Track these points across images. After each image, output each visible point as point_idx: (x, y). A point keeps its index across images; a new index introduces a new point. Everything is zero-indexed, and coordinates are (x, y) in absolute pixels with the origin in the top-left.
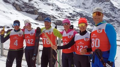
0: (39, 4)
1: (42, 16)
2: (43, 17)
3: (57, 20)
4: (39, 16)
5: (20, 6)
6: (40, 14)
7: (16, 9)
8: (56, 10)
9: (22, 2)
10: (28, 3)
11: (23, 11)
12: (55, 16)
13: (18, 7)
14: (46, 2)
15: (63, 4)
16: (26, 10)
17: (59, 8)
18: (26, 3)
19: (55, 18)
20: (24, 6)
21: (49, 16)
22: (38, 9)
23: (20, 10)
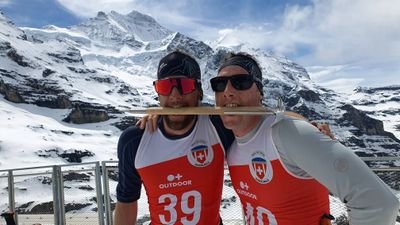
0: (73, 80)
1: (83, 111)
2: (84, 113)
3: (123, 116)
4: (73, 112)
5: (16, 89)
6: (76, 106)
7: (7, 98)
8: (121, 92)
9: (22, 79)
10: (41, 81)
11: (28, 103)
12: (117, 108)
13: (11, 92)
14: (90, 75)
15: (137, 76)
16: (37, 99)
17: (127, 88)
18: (35, 80)
19: (117, 112)
20: (29, 89)
21: (103, 108)
22: (70, 95)
23: (17, 99)
